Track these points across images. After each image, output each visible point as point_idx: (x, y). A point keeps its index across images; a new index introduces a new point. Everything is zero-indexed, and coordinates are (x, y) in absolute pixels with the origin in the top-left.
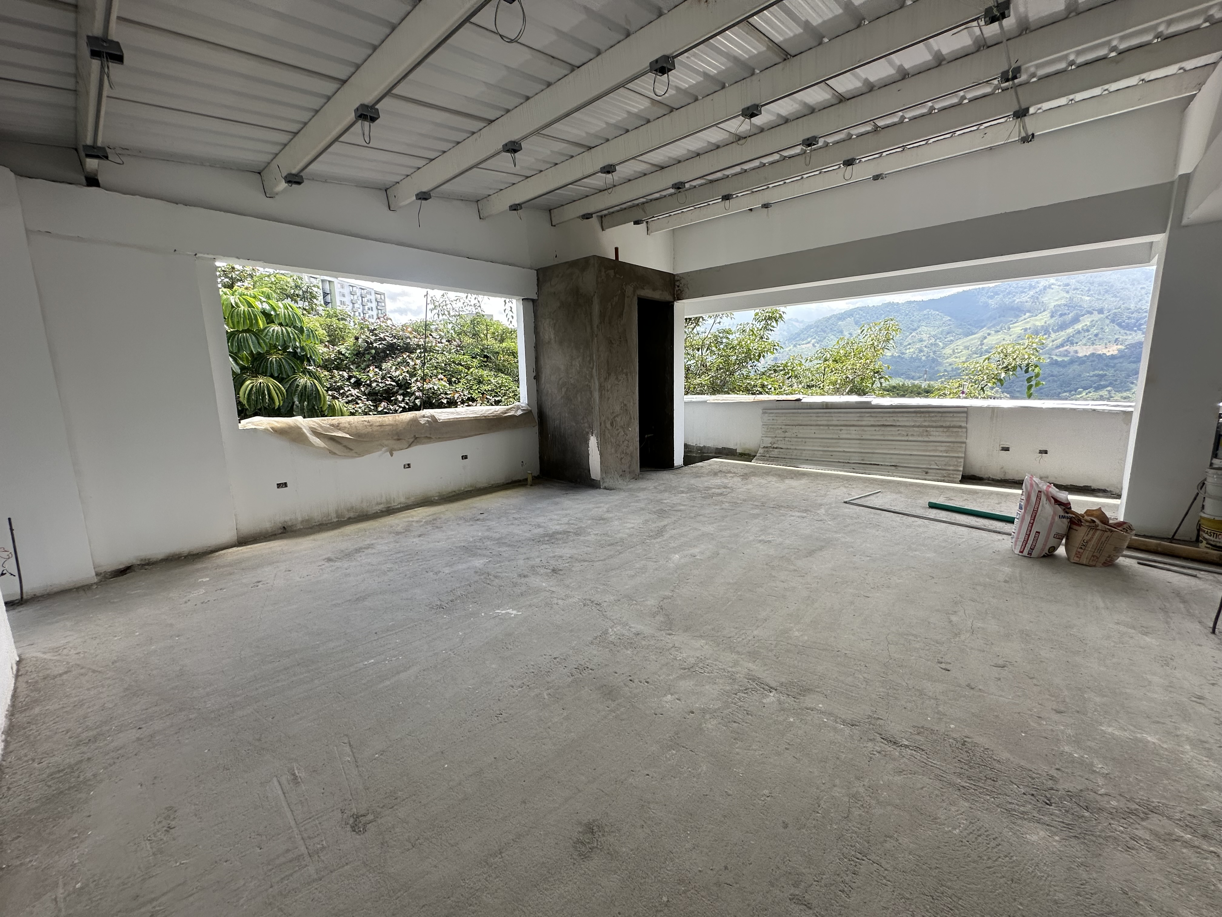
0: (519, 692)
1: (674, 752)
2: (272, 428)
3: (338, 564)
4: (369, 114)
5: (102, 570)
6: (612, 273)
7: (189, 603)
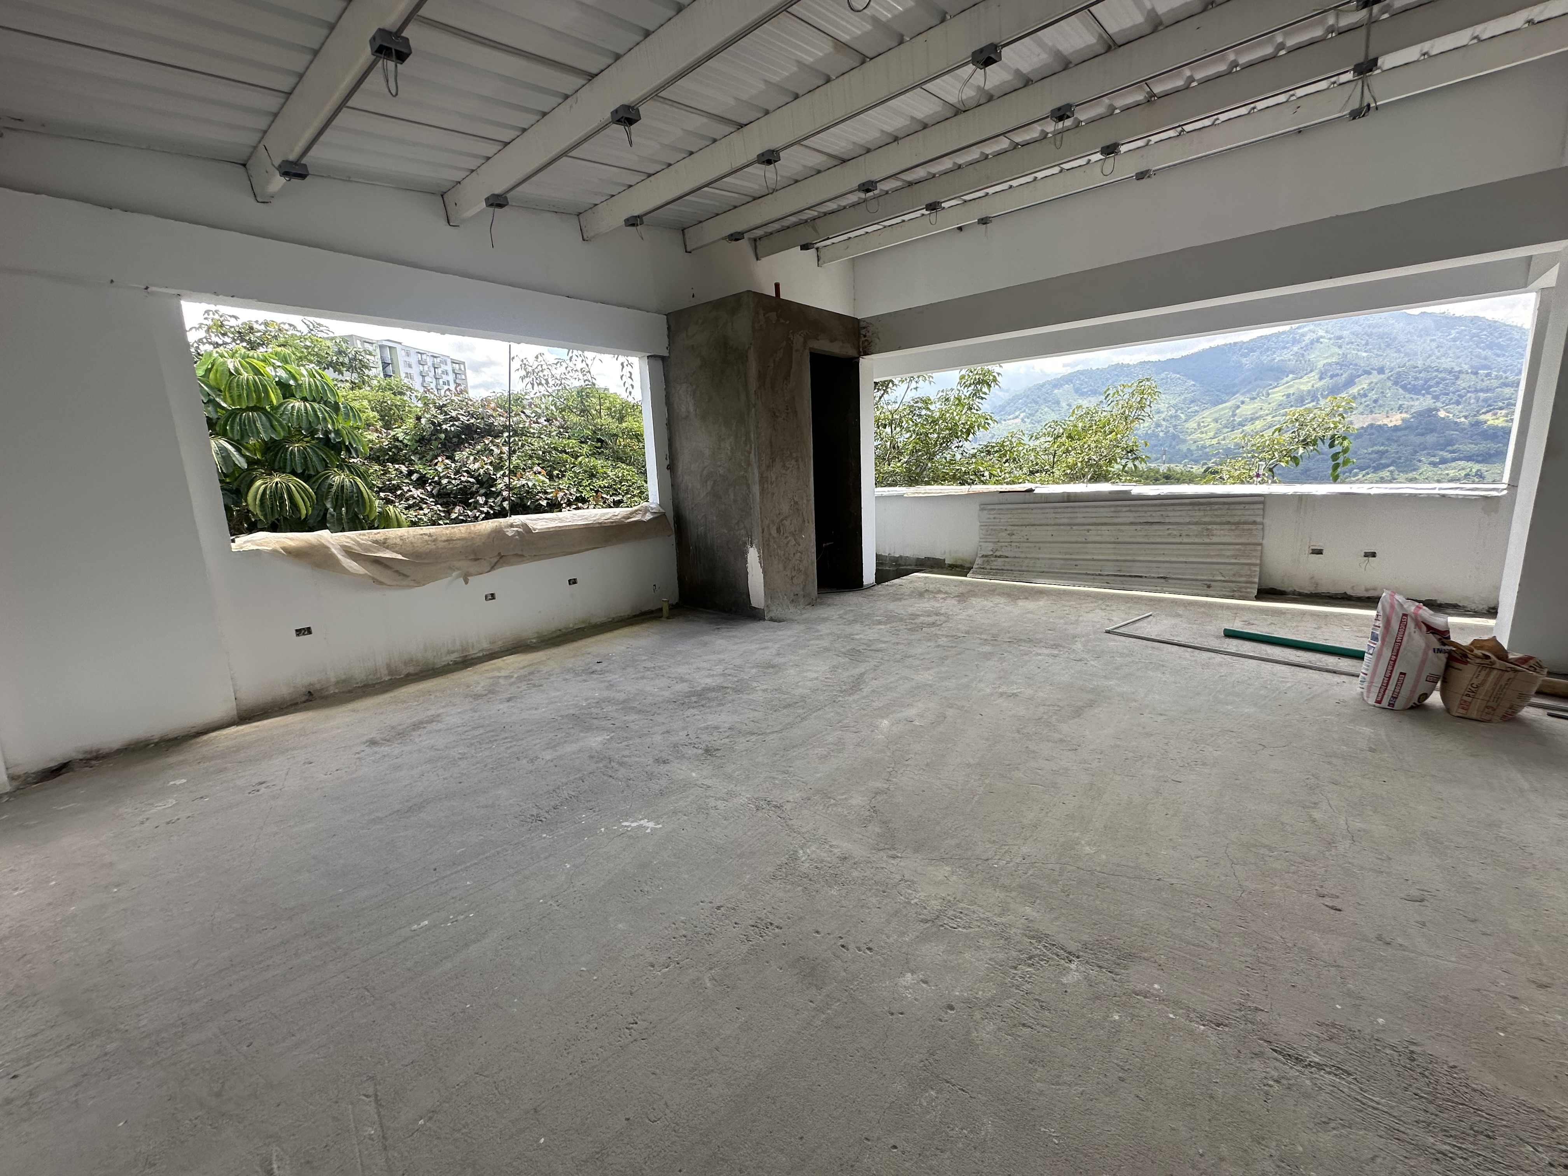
0: (665, 976)
1: (933, 1093)
2: (284, 549)
3: (385, 749)
4: (394, 47)
5: (20, 771)
6: (773, 315)
7: (147, 824)
